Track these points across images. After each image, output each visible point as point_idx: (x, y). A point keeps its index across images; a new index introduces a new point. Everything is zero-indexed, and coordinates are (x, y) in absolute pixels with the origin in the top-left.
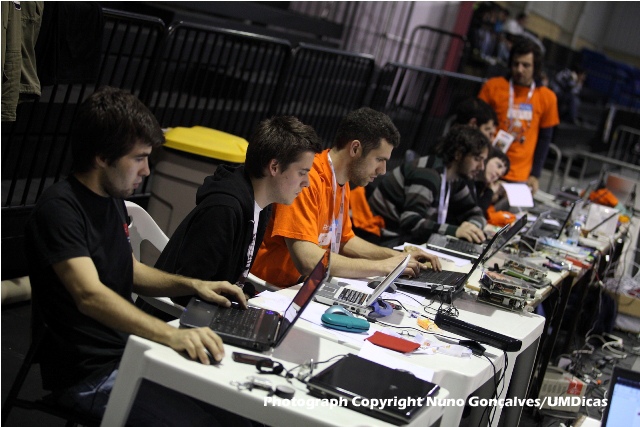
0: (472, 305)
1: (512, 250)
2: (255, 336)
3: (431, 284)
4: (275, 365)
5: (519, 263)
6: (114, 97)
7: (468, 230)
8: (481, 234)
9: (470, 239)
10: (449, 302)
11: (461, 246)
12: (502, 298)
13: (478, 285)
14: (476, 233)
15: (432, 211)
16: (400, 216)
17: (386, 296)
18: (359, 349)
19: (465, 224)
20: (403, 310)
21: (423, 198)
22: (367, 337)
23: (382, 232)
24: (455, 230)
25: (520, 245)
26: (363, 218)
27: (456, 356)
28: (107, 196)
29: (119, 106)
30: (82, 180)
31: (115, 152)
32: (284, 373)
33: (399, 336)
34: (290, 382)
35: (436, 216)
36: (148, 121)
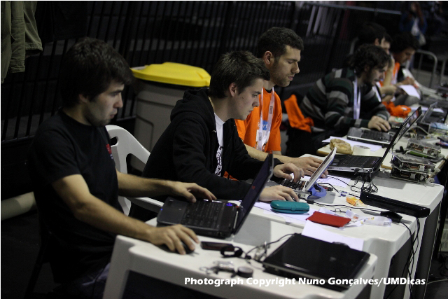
0: (387, 181)
1: (412, 134)
2: (218, 226)
3: (354, 168)
4: (236, 249)
5: (419, 145)
6: (92, 46)
7: (377, 122)
8: (387, 124)
9: (379, 129)
10: (369, 180)
11: (374, 135)
12: (410, 173)
13: (390, 165)
14: (383, 124)
15: (348, 110)
16: (324, 116)
17: (320, 181)
18: (302, 228)
19: (374, 118)
20: (334, 191)
21: (341, 100)
22: (308, 216)
23: (312, 130)
24: (367, 123)
25: (417, 130)
26: (296, 120)
27: (379, 225)
28: (89, 125)
29: (96, 53)
30: (69, 114)
31: (95, 90)
32: (243, 255)
33: (333, 214)
34: (249, 263)
35: (352, 113)
36: (120, 64)
